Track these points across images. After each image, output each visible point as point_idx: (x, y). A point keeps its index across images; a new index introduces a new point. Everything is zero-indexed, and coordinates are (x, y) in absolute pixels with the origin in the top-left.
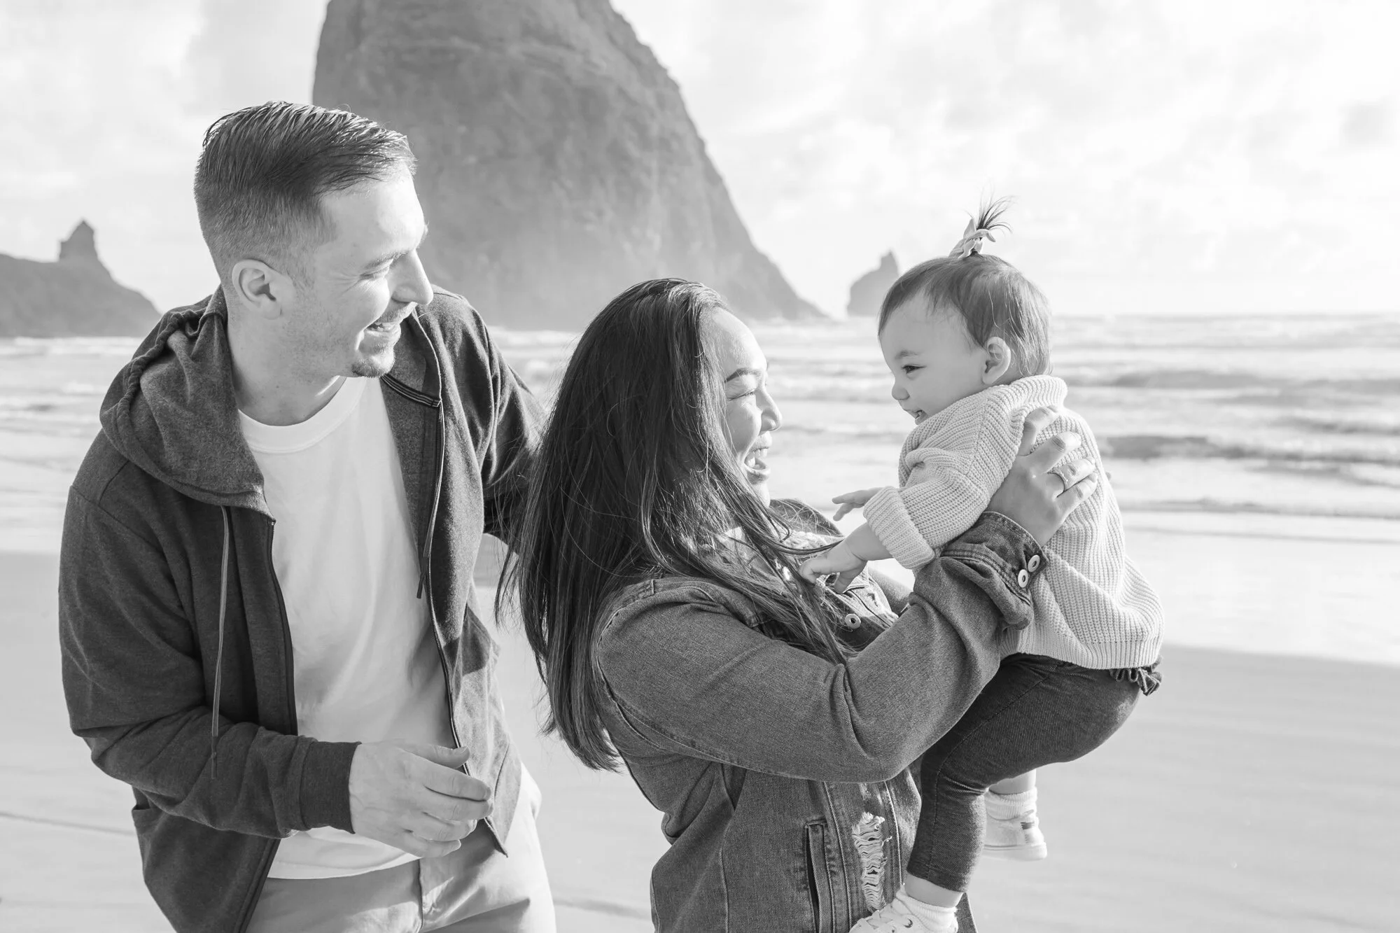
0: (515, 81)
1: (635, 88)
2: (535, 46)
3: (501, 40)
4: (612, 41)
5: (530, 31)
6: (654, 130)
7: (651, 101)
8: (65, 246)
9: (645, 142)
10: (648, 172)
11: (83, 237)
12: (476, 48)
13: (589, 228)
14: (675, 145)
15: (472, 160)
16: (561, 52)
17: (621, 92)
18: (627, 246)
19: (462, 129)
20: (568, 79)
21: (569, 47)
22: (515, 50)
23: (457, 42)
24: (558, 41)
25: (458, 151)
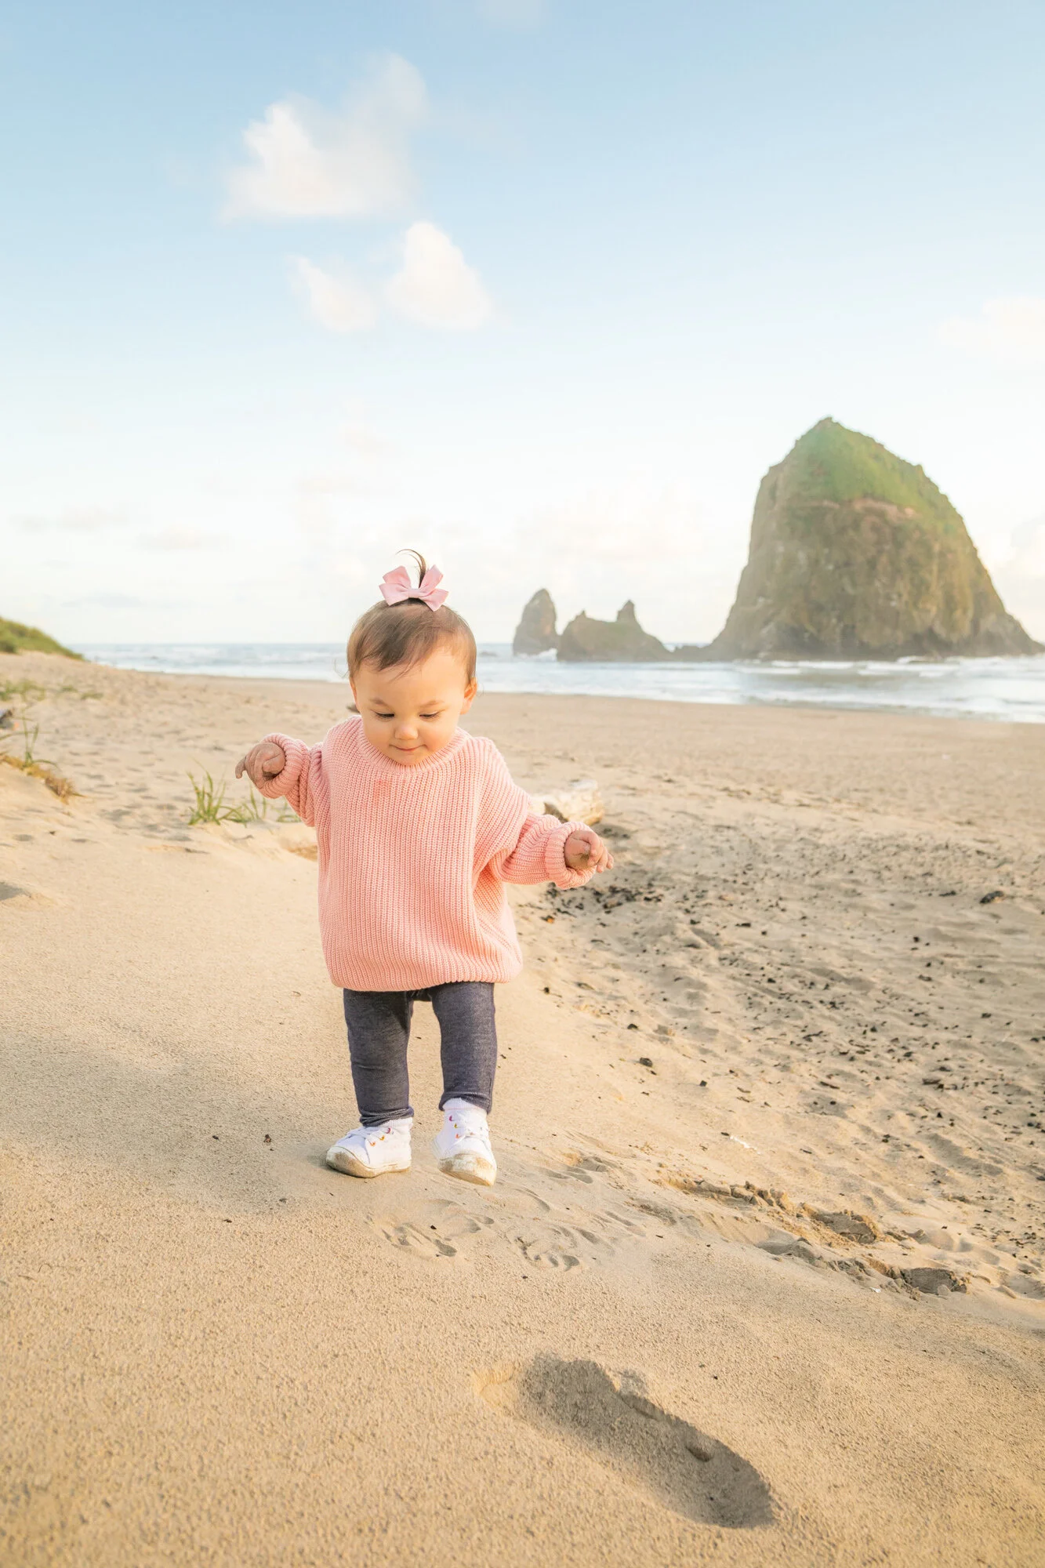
0: (856, 525)
1: (929, 523)
2: (870, 503)
3: (850, 500)
4: (921, 494)
5: (868, 494)
6: (937, 548)
8: (620, 613)
9: (929, 554)
10: (931, 572)
11: (629, 609)
12: (837, 506)
13: (893, 604)
14: (949, 556)
15: (831, 567)
16: (885, 505)
17: (917, 527)
19: (826, 551)
20: (886, 522)
21: (890, 502)
22: (858, 506)
23: (826, 503)
24: (883, 499)
25: (823, 562)
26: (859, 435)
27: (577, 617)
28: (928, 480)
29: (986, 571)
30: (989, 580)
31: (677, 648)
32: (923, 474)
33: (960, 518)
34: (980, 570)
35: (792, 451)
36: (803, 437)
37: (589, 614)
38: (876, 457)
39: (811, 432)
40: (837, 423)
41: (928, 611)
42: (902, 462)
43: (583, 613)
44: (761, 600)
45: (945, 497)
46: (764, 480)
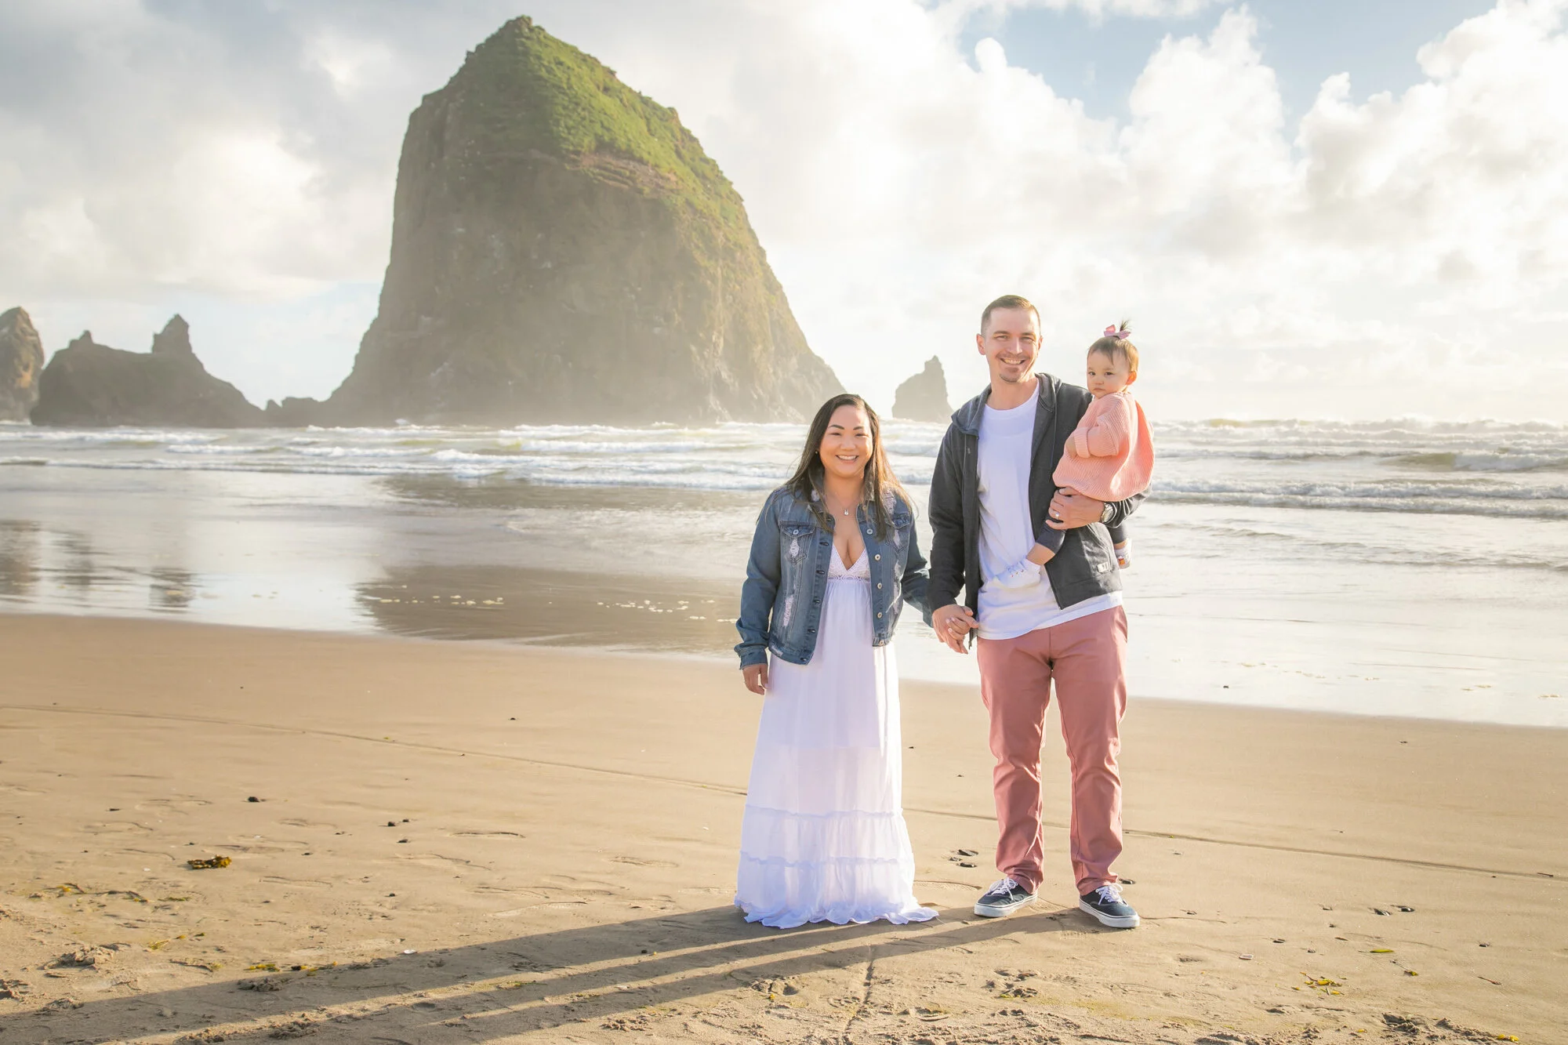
0: (590, 193)
1: (700, 199)
2: (609, 159)
3: (577, 153)
4: (680, 152)
5: (604, 146)
6: (720, 240)
7: (717, 214)
8: (157, 338)
9: (711, 251)
10: (713, 279)
11: (176, 332)
12: (552, 160)
13: (657, 330)
14: (738, 254)
15: (548, 265)
16: (632, 165)
17: (688, 203)
18: (693, 348)
19: (539, 236)
20: (640, 192)
21: (641, 161)
22: (588, 164)
23: (535, 154)
24: (629, 155)
25: (535, 257)
26: (574, 50)
27: (73, 343)
28: (685, 133)
29: (780, 287)
30: (783, 299)
31: (271, 403)
32: (678, 122)
33: (739, 199)
34: (772, 286)
35: (462, 70)
36: (479, 47)
37: (97, 339)
38: (606, 90)
39: (493, 40)
40: (539, 28)
41: (716, 345)
42: (646, 101)
43: (87, 335)
44: (426, 320)
45: (713, 165)
46: (414, 117)
